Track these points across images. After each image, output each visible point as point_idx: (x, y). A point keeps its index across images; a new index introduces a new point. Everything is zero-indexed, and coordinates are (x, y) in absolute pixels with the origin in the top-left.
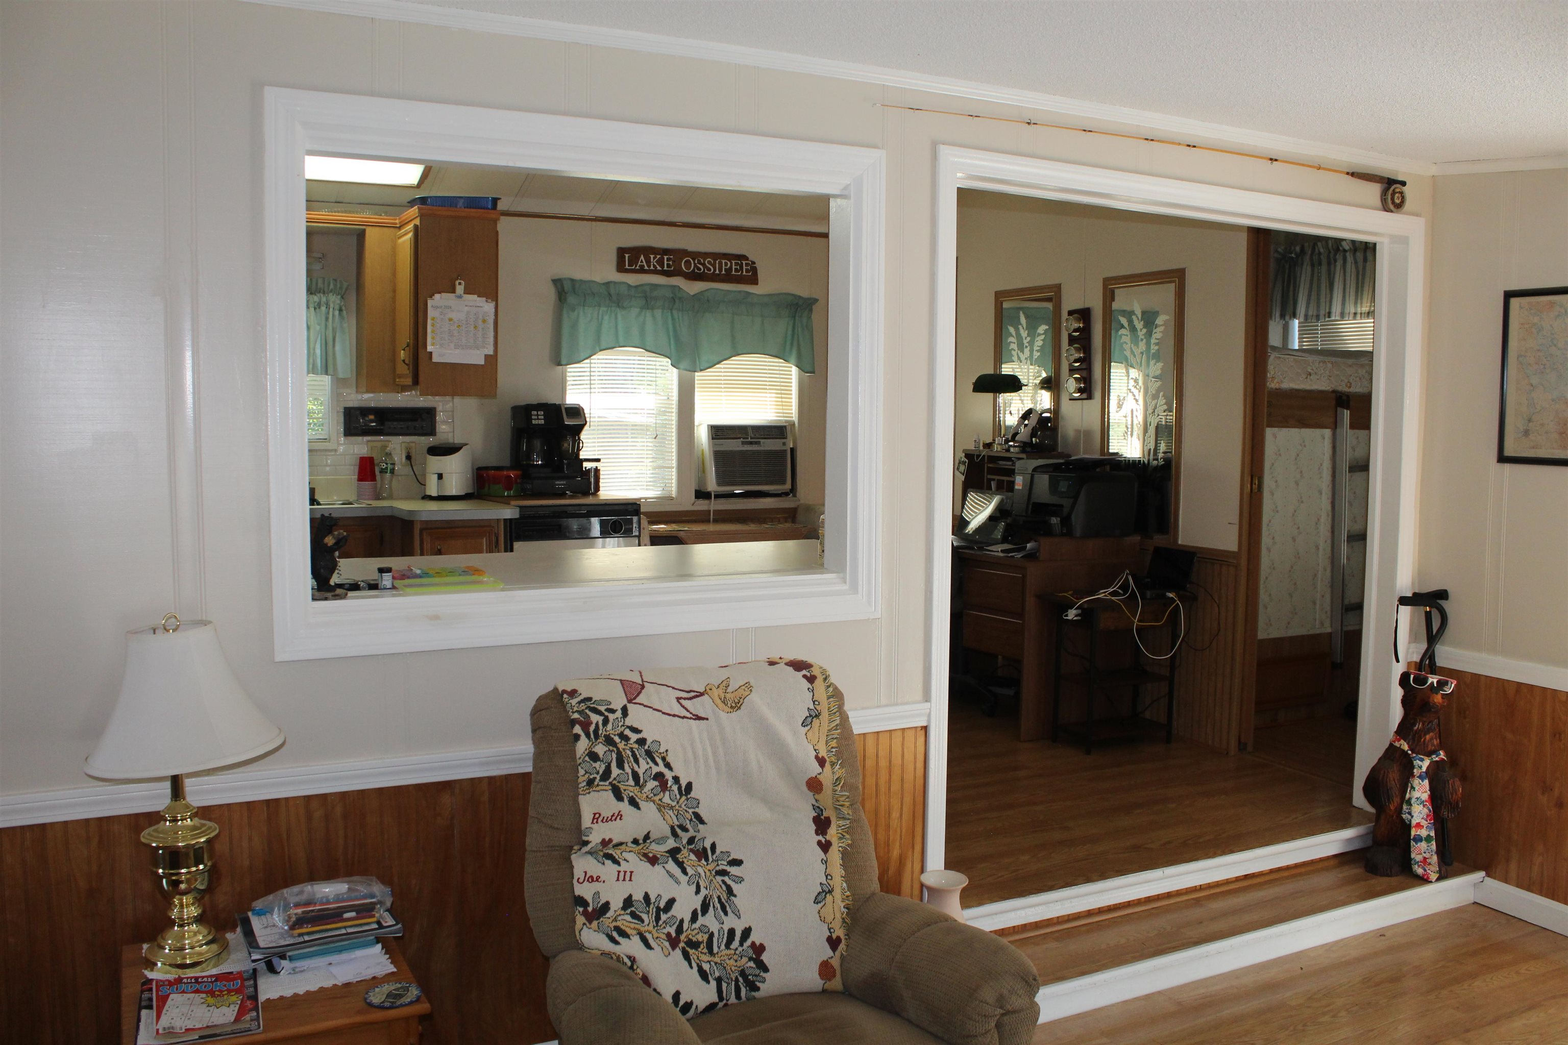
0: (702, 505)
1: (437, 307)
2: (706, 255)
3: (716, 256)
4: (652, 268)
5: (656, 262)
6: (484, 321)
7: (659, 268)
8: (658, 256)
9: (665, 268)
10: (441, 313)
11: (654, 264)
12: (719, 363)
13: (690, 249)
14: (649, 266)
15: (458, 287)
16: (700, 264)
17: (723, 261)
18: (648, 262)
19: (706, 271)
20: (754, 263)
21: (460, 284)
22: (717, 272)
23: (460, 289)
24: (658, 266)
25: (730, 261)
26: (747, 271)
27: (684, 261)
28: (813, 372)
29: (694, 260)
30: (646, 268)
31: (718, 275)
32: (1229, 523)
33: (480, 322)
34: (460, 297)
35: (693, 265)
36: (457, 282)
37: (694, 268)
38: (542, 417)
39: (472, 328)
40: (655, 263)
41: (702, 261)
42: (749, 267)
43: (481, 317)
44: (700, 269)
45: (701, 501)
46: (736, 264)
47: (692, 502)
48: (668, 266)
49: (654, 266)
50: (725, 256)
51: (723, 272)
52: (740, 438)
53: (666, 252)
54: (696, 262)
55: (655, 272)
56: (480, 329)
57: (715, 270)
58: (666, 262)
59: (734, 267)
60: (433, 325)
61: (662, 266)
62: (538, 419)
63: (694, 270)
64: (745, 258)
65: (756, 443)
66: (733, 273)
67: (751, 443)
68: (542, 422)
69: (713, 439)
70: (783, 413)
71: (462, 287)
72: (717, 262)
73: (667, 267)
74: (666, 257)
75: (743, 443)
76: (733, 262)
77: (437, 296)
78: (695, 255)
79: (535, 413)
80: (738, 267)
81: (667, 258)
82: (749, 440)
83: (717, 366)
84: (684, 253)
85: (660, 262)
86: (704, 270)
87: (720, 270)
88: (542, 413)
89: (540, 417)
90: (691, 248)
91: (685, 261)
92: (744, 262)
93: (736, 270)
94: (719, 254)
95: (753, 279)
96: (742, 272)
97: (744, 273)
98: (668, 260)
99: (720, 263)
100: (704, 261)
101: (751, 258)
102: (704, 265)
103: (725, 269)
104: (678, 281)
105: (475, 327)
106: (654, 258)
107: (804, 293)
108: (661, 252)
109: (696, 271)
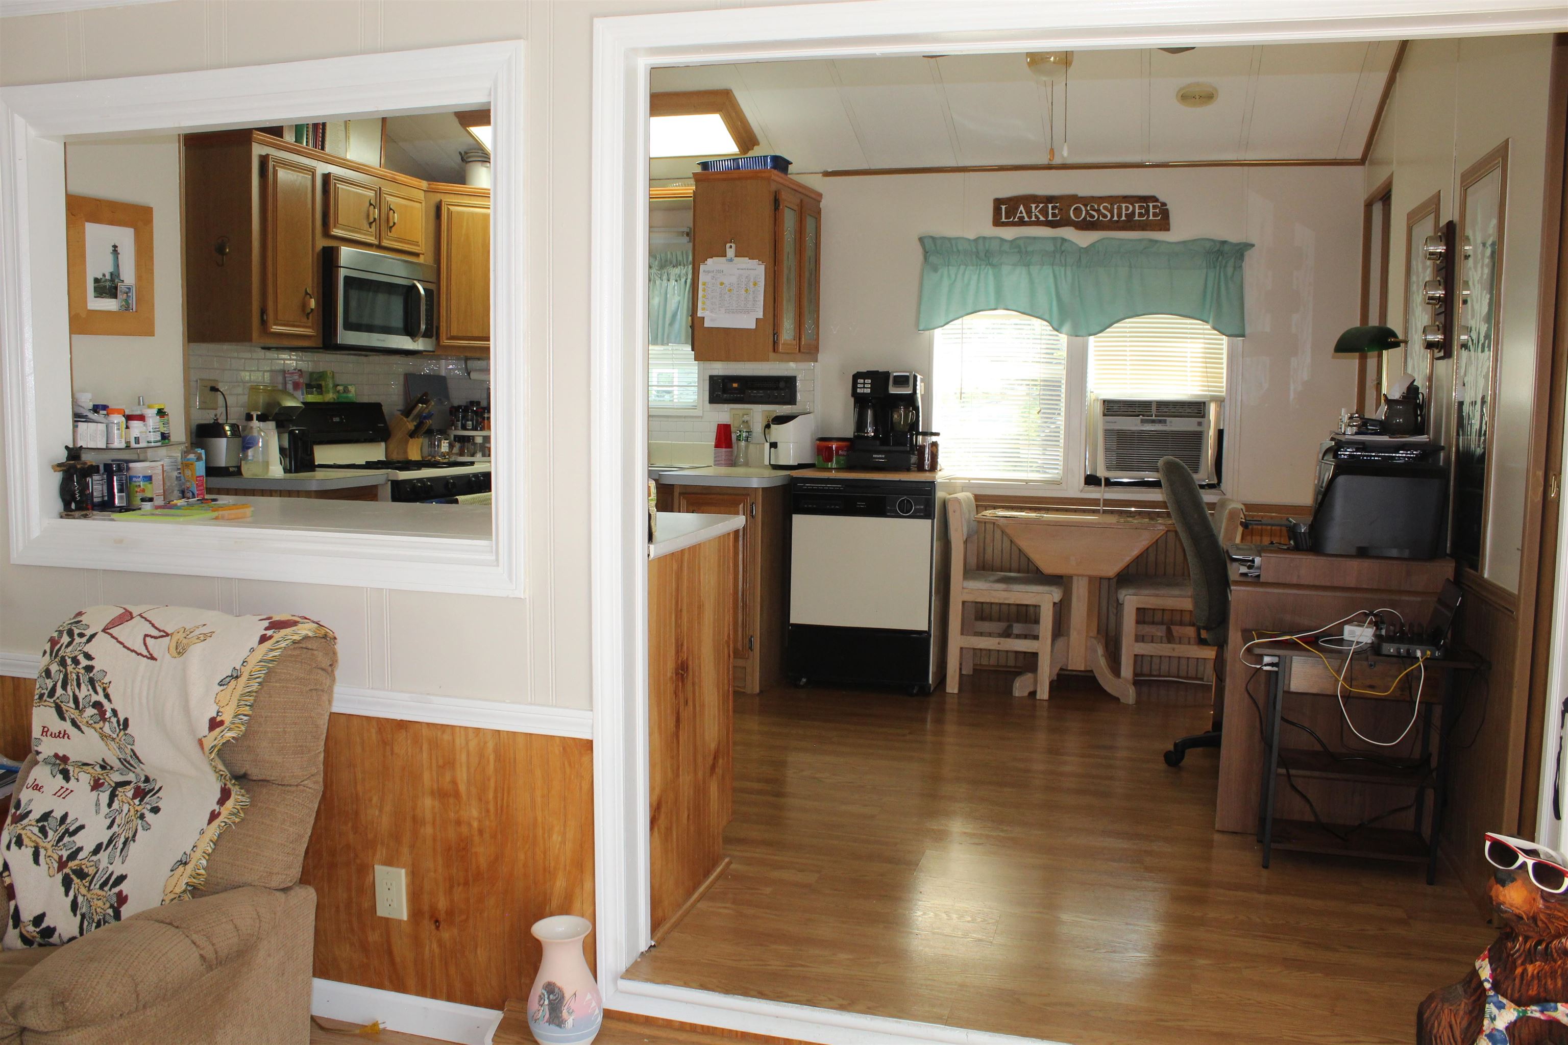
0: (1094, 493)
1: (709, 272)
2: (1101, 199)
3: (1113, 200)
4: (1033, 219)
5: (1040, 211)
6: (755, 284)
7: (1042, 218)
8: (1041, 205)
9: (1050, 218)
10: (713, 278)
11: (1035, 215)
12: (1110, 326)
13: (1080, 194)
14: (1030, 217)
15: (728, 250)
16: (1094, 210)
17: (1124, 205)
18: (1029, 213)
19: (1101, 218)
20: (1164, 204)
21: (731, 247)
22: (1115, 218)
23: (731, 252)
24: (1040, 216)
25: (1132, 204)
26: (1155, 215)
27: (1073, 208)
28: (1243, 336)
29: (1086, 206)
30: (1026, 219)
31: (1117, 221)
33: (751, 284)
34: (731, 260)
35: (1084, 213)
36: (728, 245)
37: (1085, 216)
38: (869, 386)
39: (743, 292)
40: (1037, 214)
41: (1096, 206)
42: (1158, 211)
43: (752, 280)
44: (1093, 217)
45: (1092, 488)
46: (1141, 207)
47: (1081, 488)
48: (1054, 215)
49: (1036, 216)
50: (1126, 199)
51: (1123, 218)
52: (1138, 416)
53: (1050, 199)
54: (1088, 208)
55: (1038, 223)
56: (751, 293)
57: (1112, 216)
58: (1050, 211)
59: (1137, 211)
60: (704, 290)
61: (1046, 216)
62: (864, 387)
63: (1085, 218)
64: (1154, 199)
65: (1160, 422)
66: (1137, 218)
67: (1153, 422)
68: (869, 391)
69: (1104, 415)
70: (1208, 386)
71: (733, 250)
72: (1116, 206)
73: (1052, 217)
74: (1050, 206)
75: (1143, 421)
76: (1137, 205)
77: (710, 261)
78: (1086, 201)
79: (862, 381)
80: (1143, 211)
81: (1052, 206)
82: (1154, 417)
83: (1108, 330)
84: (1074, 199)
85: (1044, 212)
86: (1099, 218)
87: (1119, 216)
88: (870, 381)
89: (866, 386)
90: (1082, 193)
91: (1075, 209)
92: (1151, 205)
93: (1140, 215)
94: (1118, 197)
95: (1163, 222)
96: (1149, 216)
97: (1151, 218)
98: (1053, 208)
99: (1120, 208)
100: (1099, 206)
101: (1162, 198)
102: (1098, 211)
103: (1126, 214)
104: (1068, 233)
105: (746, 291)
106: (1036, 208)
107: (1234, 237)
108: (1045, 200)
109: (1088, 219)
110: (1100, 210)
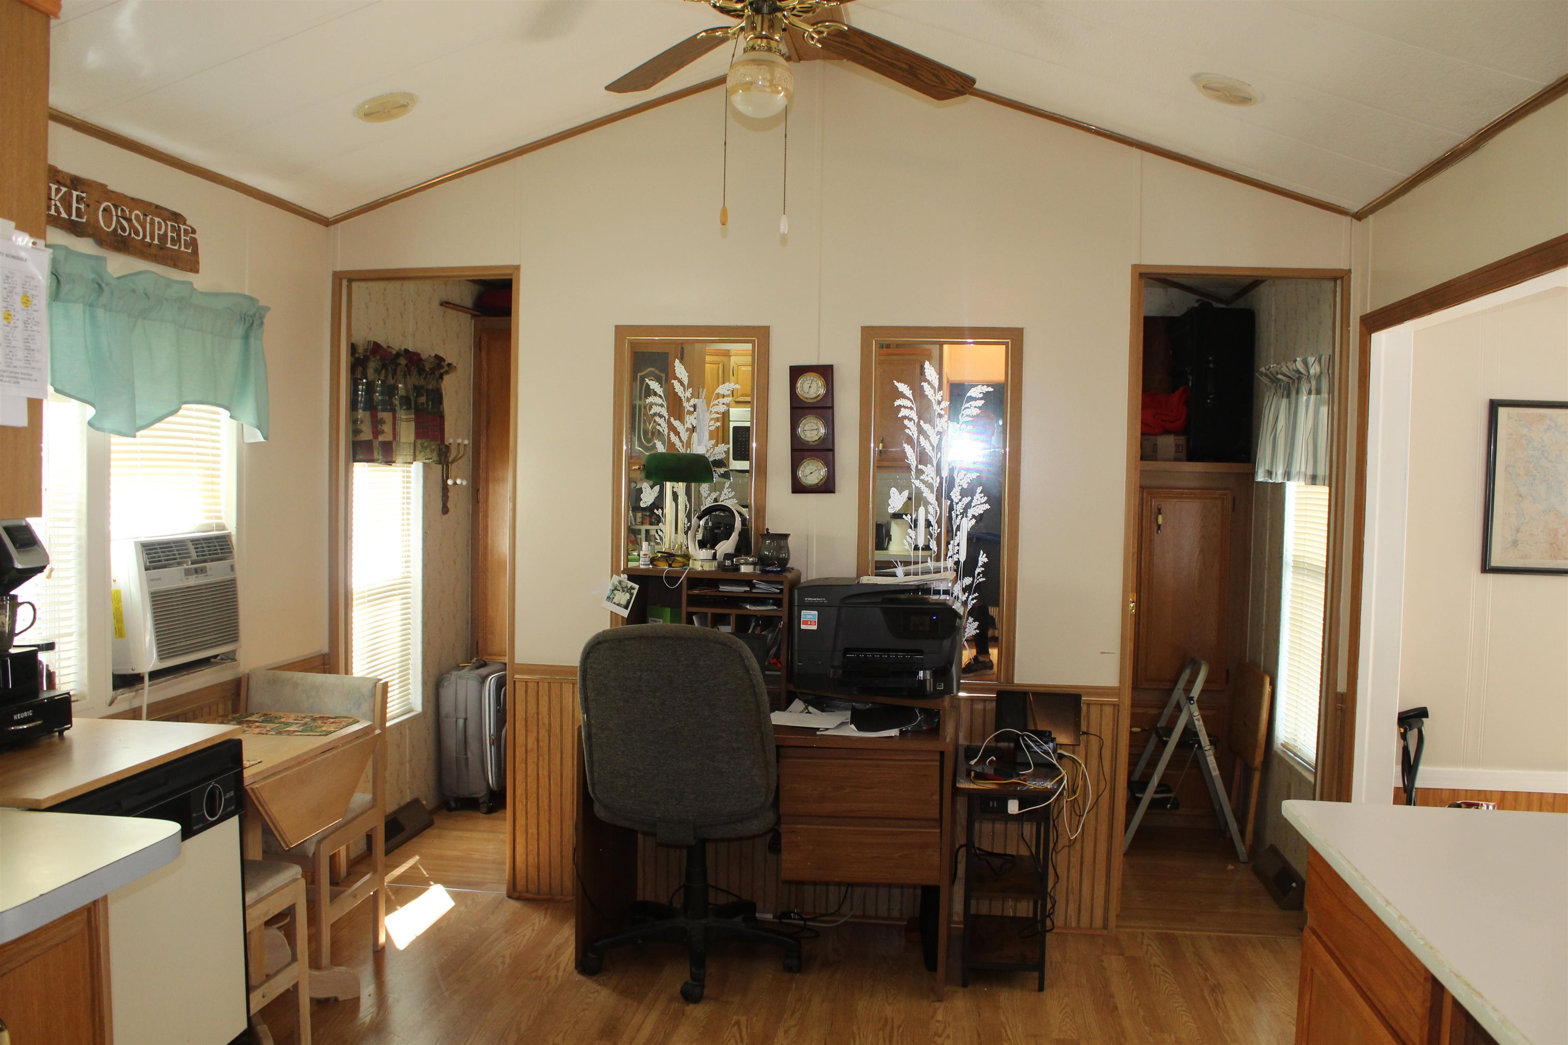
2: (135, 203)
3: (147, 208)
4: (53, 211)
5: (61, 201)
7: (64, 215)
8: (63, 190)
9: (74, 217)
11: (54, 205)
12: (160, 419)
13: (112, 187)
16: (125, 218)
17: (157, 220)
19: (133, 235)
20: (193, 231)
22: (148, 240)
24: (62, 210)
25: (164, 222)
26: (186, 245)
27: (101, 209)
29: (116, 207)
31: (149, 245)
32: (1101, 653)
35: (114, 219)
37: (116, 226)
40: (58, 204)
41: (127, 212)
42: (188, 239)
43: (24, 292)
44: (124, 230)
46: (172, 229)
47: (108, 696)
48: (79, 213)
49: (57, 210)
50: (158, 210)
51: (156, 242)
52: (180, 563)
53: (78, 183)
54: (119, 214)
55: (55, 221)
57: (145, 236)
58: (75, 205)
59: (170, 234)
61: (68, 211)
63: (115, 230)
64: (183, 219)
65: (201, 571)
66: (168, 245)
67: (193, 571)
69: (147, 569)
70: (220, 513)
72: (148, 219)
73: (77, 216)
74: (75, 193)
75: (185, 573)
76: (169, 223)
78: (119, 200)
80: (175, 236)
81: (77, 196)
82: (192, 565)
84: (103, 191)
85: (66, 201)
86: (130, 234)
87: (152, 238)
90: (112, 184)
91: (104, 209)
92: (182, 228)
93: (172, 241)
94: (153, 205)
95: (194, 262)
96: (180, 246)
97: (183, 249)
98: (79, 199)
99: (152, 223)
100: (131, 213)
101: (192, 221)
102: (129, 220)
103: (158, 235)
106: (58, 191)
108: (69, 182)
109: (119, 231)
110: (131, 220)
